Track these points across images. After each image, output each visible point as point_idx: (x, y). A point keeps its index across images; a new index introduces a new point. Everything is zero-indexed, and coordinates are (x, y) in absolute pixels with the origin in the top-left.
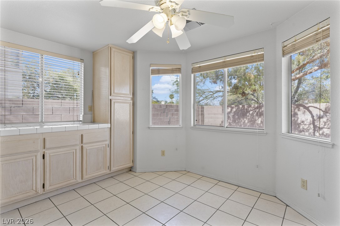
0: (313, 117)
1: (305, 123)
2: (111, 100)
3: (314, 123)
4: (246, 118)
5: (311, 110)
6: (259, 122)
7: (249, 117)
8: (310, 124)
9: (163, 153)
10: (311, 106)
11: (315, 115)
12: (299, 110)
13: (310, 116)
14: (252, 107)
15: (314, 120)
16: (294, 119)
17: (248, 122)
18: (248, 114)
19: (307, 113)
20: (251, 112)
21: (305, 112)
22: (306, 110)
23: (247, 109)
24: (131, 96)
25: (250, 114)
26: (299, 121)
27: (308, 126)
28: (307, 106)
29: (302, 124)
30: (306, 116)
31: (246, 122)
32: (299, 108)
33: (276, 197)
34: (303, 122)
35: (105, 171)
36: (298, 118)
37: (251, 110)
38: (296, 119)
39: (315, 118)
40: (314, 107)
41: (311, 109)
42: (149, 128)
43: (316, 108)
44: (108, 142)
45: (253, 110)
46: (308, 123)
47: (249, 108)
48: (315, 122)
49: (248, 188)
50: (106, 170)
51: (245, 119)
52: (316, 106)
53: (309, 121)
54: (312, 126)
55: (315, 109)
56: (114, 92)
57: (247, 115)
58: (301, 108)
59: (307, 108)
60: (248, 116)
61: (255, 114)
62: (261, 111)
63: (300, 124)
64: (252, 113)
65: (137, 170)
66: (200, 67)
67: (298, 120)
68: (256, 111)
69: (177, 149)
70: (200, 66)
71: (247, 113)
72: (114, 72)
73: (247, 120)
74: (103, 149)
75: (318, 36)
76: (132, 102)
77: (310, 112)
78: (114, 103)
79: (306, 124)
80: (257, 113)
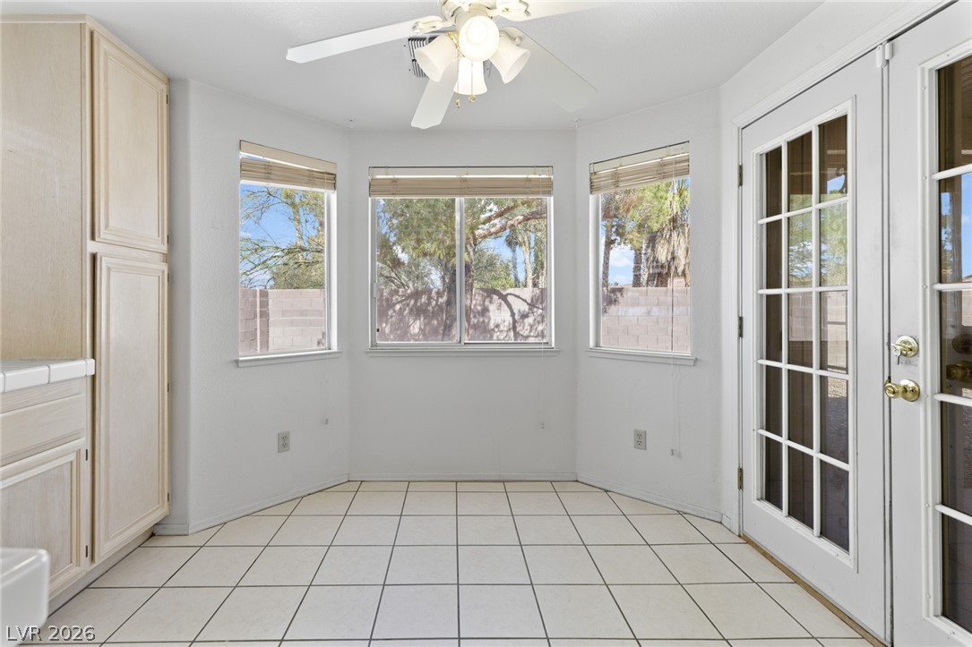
0: (513, 315)
1: (502, 328)
2: (94, 257)
3: (514, 328)
4: (387, 323)
5: (511, 302)
6: (417, 331)
7: (394, 319)
8: (509, 330)
9: (284, 442)
10: (510, 294)
11: (516, 311)
12: (491, 302)
13: (509, 313)
14: (400, 293)
15: (515, 322)
16: (484, 321)
17: (390, 332)
18: (390, 312)
19: (505, 307)
20: (398, 307)
21: (500, 304)
22: (503, 302)
23: (387, 300)
24: (164, 248)
25: (395, 311)
26: (492, 326)
27: (505, 334)
28: (504, 293)
29: (496, 330)
30: (503, 313)
31: (387, 330)
32: (492, 298)
33: (577, 481)
34: (497, 326)
35: (75, 571)
36: (490, 319)
37: (399, 302)
38: (486, 321)
39: (517, 317)
40: (516, 296)
41: (510, 299)
42: (237, 362)
43: (518, 297)
44: (83, 442)
45: (401, 302)
46: (505, 329)
47: (392, 296)
48: (517, 325)
49: (523, 479)
50: (78, 565)
51: (384, 325)
52: (517, 294)
53: (506, 323)
54: (512, 334)
55: (516, 299)
56: (107, 226)
57: (387, 315)
58: (495, 297)
59: (504, 298)
60: (391, 317)
61: (406, 312)
62: (419, 304)
63: (493, 330)
64: (401, 309)
65: (191, 525)
66: (394, 181)
67: (489, 322)
68: (408, 305)
69: (327, 420)
70: (398, 179)
71: (389, 309)
72: (107, 139)
73: (389, 326)
74: (67, 474)
75: (667, 169)
76: (165, 267)
77: (509, 306)
78: (109, 269)
79: (502, 331)
80: (411, 310)
